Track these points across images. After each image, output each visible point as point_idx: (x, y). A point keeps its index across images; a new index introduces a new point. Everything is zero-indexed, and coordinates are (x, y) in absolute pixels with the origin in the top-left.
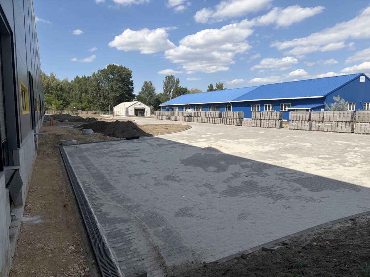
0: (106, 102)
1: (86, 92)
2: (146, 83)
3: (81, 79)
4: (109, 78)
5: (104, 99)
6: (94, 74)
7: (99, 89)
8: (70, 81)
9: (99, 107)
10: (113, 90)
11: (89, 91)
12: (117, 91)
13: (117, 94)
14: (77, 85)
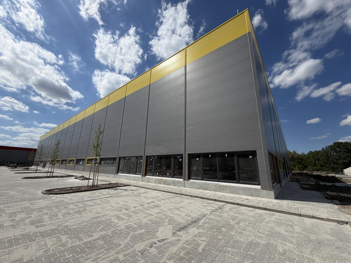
1: (319, 160)
3: (313, 153)
10: (341, 158)
11: (321, 160)
12: (345, 159)
13: (346, 161)
14: (311, 156)
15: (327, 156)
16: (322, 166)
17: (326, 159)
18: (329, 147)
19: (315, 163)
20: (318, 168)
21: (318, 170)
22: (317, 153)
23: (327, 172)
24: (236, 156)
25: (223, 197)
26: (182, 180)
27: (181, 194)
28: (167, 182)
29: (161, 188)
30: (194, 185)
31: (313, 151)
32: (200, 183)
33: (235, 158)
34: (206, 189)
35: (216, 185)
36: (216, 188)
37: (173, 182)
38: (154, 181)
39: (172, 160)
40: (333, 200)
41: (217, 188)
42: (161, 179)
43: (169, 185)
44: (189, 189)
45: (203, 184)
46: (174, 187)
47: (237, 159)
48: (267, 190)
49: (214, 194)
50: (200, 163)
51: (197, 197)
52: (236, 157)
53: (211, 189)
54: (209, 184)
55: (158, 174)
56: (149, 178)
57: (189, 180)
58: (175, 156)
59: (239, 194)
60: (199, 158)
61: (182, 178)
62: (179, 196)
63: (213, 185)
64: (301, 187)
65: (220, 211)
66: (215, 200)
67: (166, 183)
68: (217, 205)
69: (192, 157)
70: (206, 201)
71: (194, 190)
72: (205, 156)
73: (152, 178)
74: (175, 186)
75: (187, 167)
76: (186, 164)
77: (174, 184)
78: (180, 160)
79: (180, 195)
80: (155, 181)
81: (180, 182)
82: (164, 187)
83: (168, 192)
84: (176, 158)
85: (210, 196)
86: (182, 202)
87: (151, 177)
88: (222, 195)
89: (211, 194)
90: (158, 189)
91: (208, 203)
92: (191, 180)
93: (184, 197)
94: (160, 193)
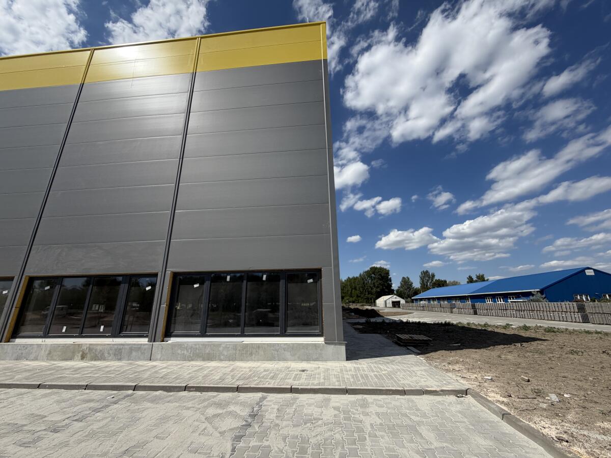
0: (370, 296)
1: (355, 289)
2: (404, 278)
3: (351, 279)
4: (372, 277)
5: (369, 294)
6: (360, 275)
7: (364, 286)
8: (343, 281)
9: (365, 300)
10: (375, 286)
11: (358, 288)
12: (378, 287)
13: (378, 290)
14: (348, 283)
15: (364, 283)
16: (358, 296)
17: (362, 287)
18: (366, 272)
19: (351, 293)
20: (354, 299)
21: (353, 302)
22: (355, 279)
23: (361, 304)
24: (283, 279)
25: (254, 376)
26: (144, 341)
27: (135, 388)
28: (96, 350)
29: (66, 374)
30: (179, 351)
31: (351, 277)
32: (196, 344)
33: (282, 283)
34: (209, 358)
35: (235, 346)
36: (234, 352)
37: (116, 350)
38: (43, 353)
39: (123, 288)
40: (409, 347)
41: (238, 352)
42: (74, 345)
43: (99, 360)
44: (165, 365)
45: (205, 345)
46: (117, 364)
47: (284, 286)
48: (335, 344)
49: (231, 368)
50: (202, 295)
51: (186, 388)
52: (284, 281)
53: (223, 355)
54: (219, 345)
55: (64, 331)
56: (25, 346)
57: (166, 339)
58: (132, 279)
59: (285, 360)
60: (202, 283)
61: (146, 337)
62: (128, 396)
63: (228, 346)
64: (356, 329)
65: (256, 427)
66: (238, 389)
67: (88, 355)
68: (243, 404)
69: (181, 280)
70: (214, 397)
71: (176, 366)
72: (217, 277)
73: (39, 345)
74: (120, 359)
75: (164, 306)
76: (163, 299)
77: (118, 354)
78: (148, 288)
79: (130, 392)
80: (49, 354)
81: (139, 347)
82: (79, 369)
83: (87, 387)
84: (137, 284)
85: (222, 379)
86: (134, 420)
87: (39, 341)
88: (251, 369)
89: (224, 370)
90: (51, 380)
91: (219, 405)
92: (172, 339)
93: (142, 397)
94: (55, 397)
